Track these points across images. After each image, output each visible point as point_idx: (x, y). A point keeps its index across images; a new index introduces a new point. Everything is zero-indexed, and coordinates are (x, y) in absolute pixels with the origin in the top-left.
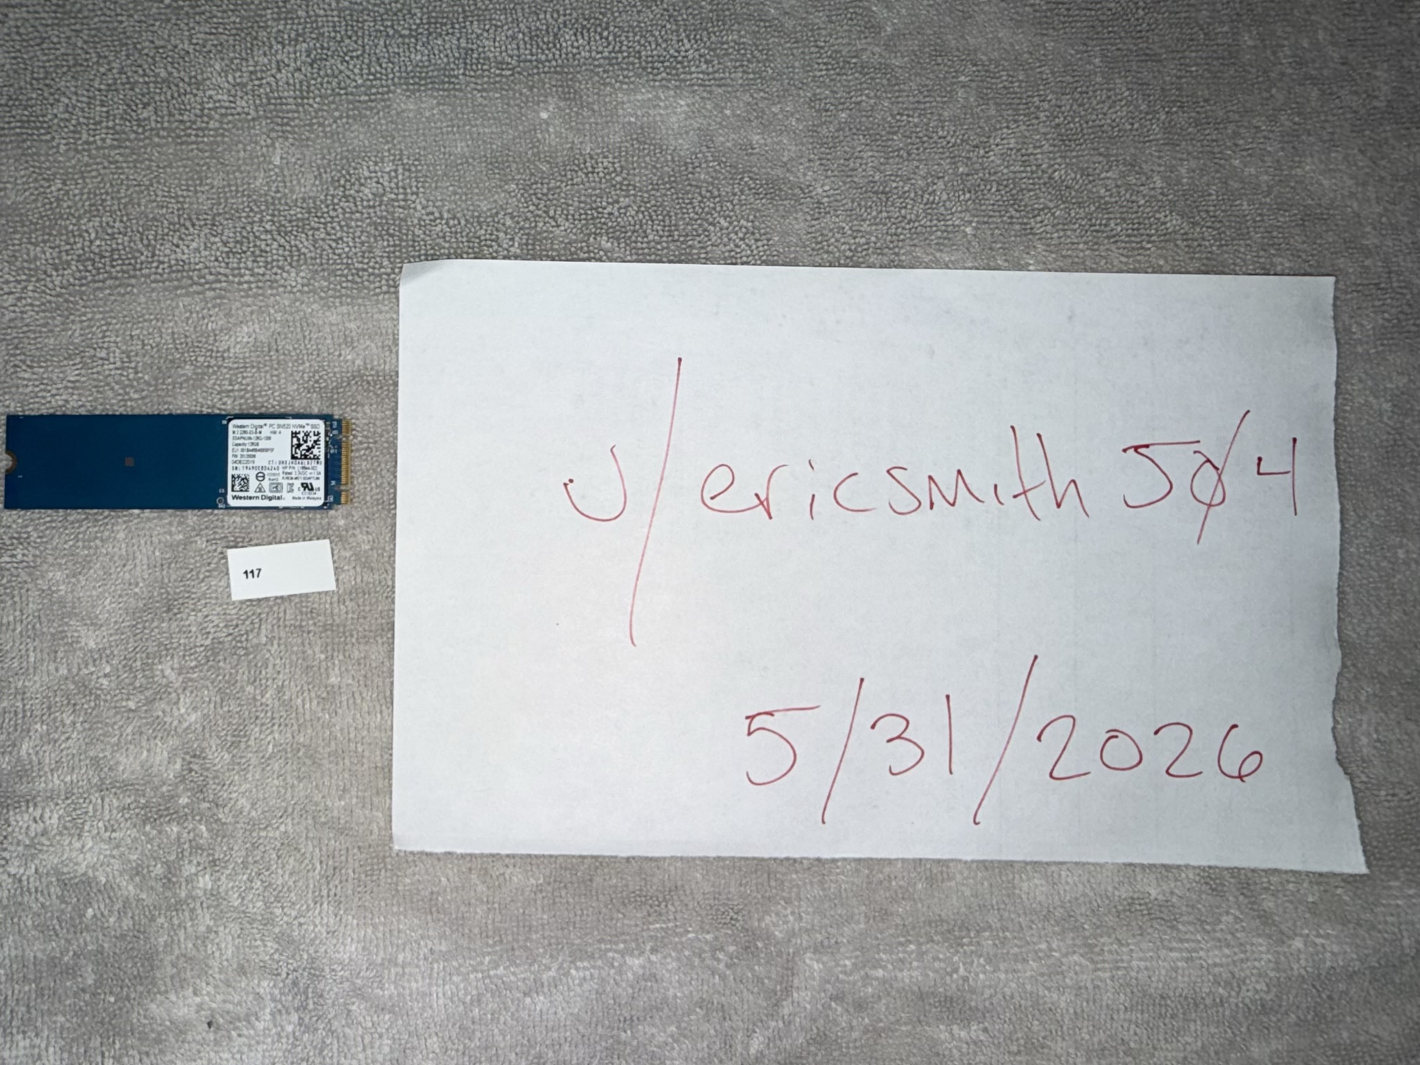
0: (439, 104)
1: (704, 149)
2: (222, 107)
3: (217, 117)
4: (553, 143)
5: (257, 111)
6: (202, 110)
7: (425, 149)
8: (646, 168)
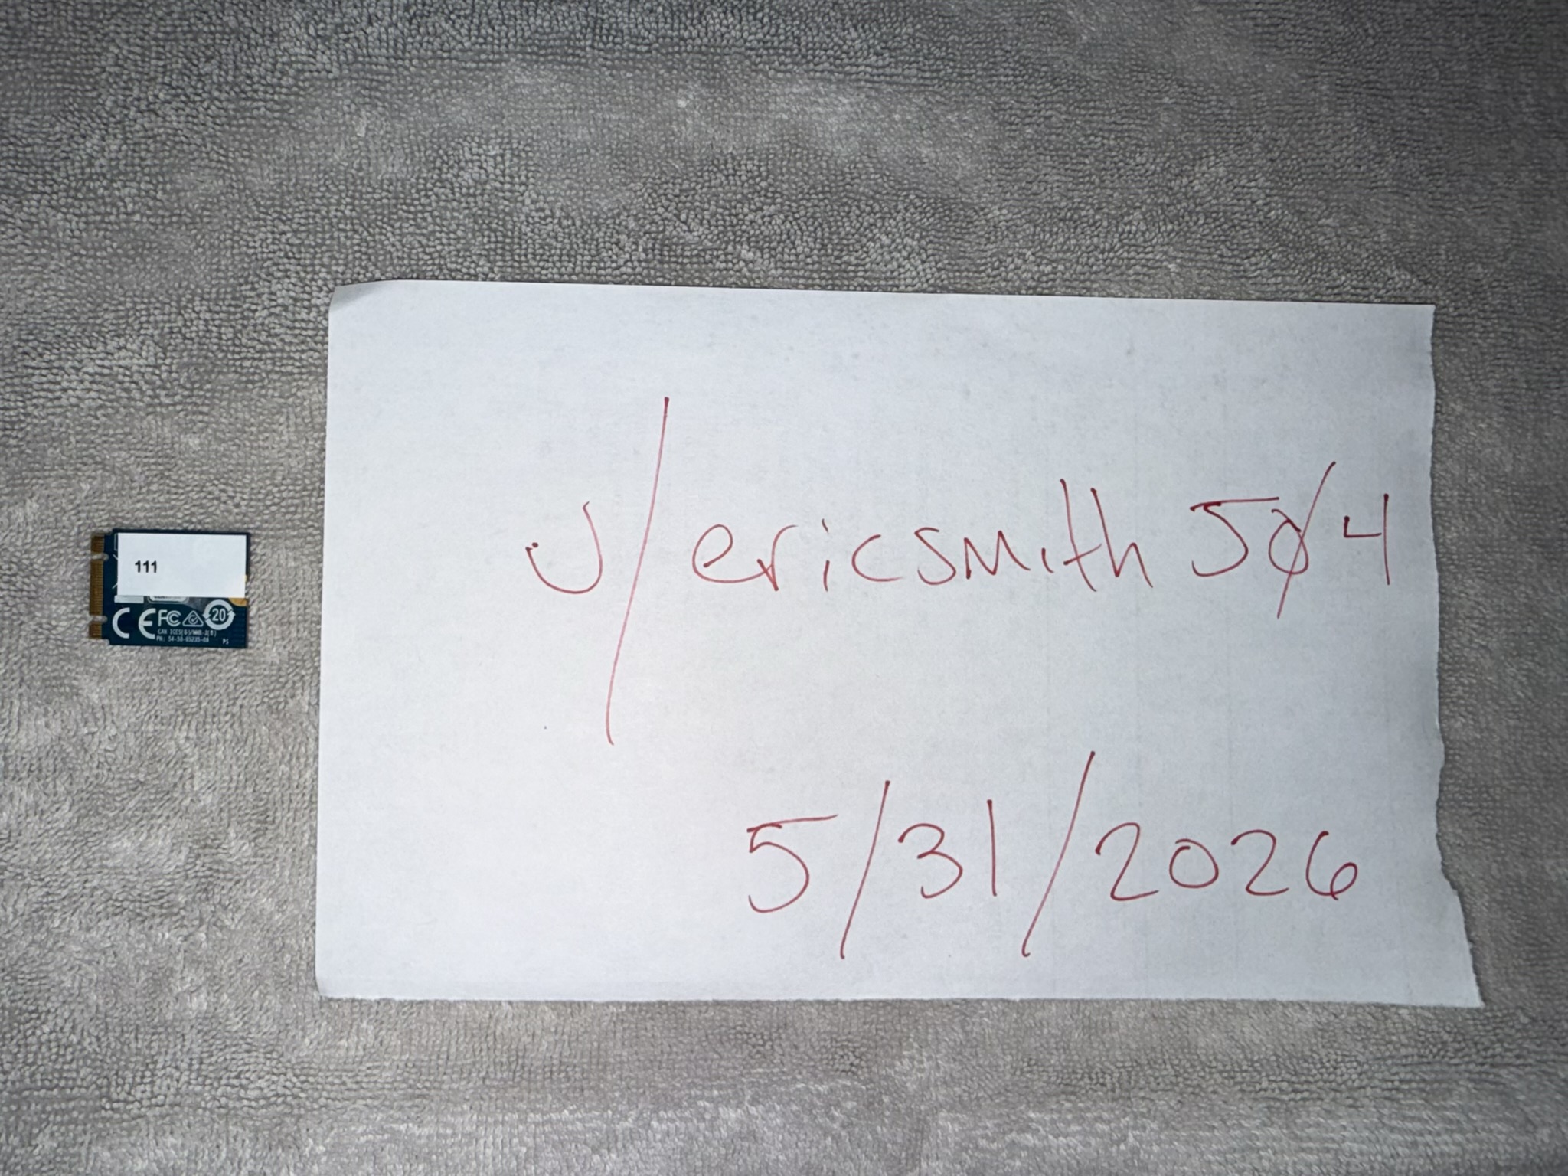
0: (559, 80)
1: (865, 158)
2: (298, 62)
3: (292, 72)
4: (690, 138)
5: (340, 69)
6: (274, 65)
7: (538, 132)
8: (796, 174)
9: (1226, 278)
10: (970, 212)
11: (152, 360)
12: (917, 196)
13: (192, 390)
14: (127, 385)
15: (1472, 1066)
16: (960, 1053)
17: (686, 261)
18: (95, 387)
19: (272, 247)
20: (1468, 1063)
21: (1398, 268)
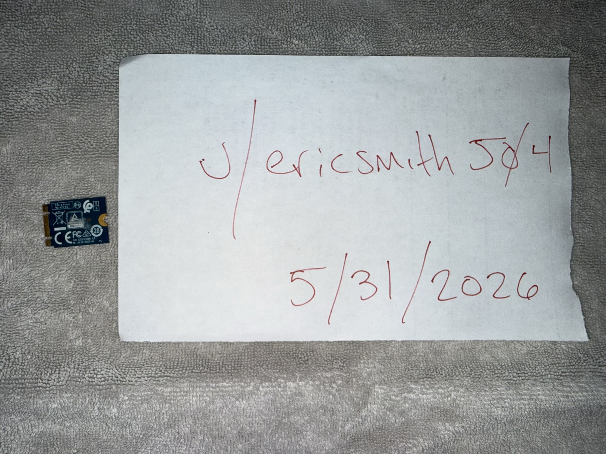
9: (492, 49)
10: (386, 25)
11: (56, 87)
12: (365, 19)
13: (73, 99)
14: (46, 97)
15: (590, 366)
16: (384, 362)
17: (271, 45)
18: (34, 98)
19: (104, 42)
20: (589, 365)
21: (562, 45)
